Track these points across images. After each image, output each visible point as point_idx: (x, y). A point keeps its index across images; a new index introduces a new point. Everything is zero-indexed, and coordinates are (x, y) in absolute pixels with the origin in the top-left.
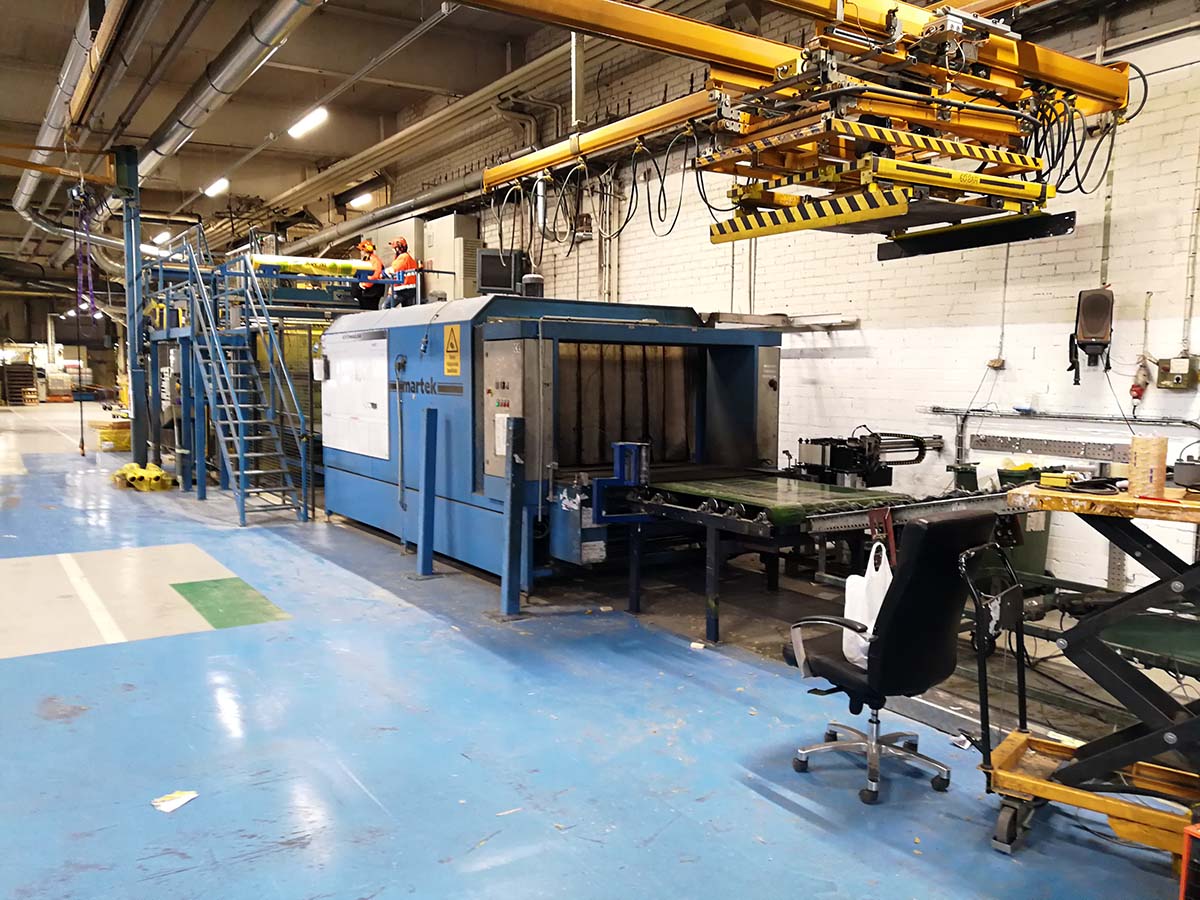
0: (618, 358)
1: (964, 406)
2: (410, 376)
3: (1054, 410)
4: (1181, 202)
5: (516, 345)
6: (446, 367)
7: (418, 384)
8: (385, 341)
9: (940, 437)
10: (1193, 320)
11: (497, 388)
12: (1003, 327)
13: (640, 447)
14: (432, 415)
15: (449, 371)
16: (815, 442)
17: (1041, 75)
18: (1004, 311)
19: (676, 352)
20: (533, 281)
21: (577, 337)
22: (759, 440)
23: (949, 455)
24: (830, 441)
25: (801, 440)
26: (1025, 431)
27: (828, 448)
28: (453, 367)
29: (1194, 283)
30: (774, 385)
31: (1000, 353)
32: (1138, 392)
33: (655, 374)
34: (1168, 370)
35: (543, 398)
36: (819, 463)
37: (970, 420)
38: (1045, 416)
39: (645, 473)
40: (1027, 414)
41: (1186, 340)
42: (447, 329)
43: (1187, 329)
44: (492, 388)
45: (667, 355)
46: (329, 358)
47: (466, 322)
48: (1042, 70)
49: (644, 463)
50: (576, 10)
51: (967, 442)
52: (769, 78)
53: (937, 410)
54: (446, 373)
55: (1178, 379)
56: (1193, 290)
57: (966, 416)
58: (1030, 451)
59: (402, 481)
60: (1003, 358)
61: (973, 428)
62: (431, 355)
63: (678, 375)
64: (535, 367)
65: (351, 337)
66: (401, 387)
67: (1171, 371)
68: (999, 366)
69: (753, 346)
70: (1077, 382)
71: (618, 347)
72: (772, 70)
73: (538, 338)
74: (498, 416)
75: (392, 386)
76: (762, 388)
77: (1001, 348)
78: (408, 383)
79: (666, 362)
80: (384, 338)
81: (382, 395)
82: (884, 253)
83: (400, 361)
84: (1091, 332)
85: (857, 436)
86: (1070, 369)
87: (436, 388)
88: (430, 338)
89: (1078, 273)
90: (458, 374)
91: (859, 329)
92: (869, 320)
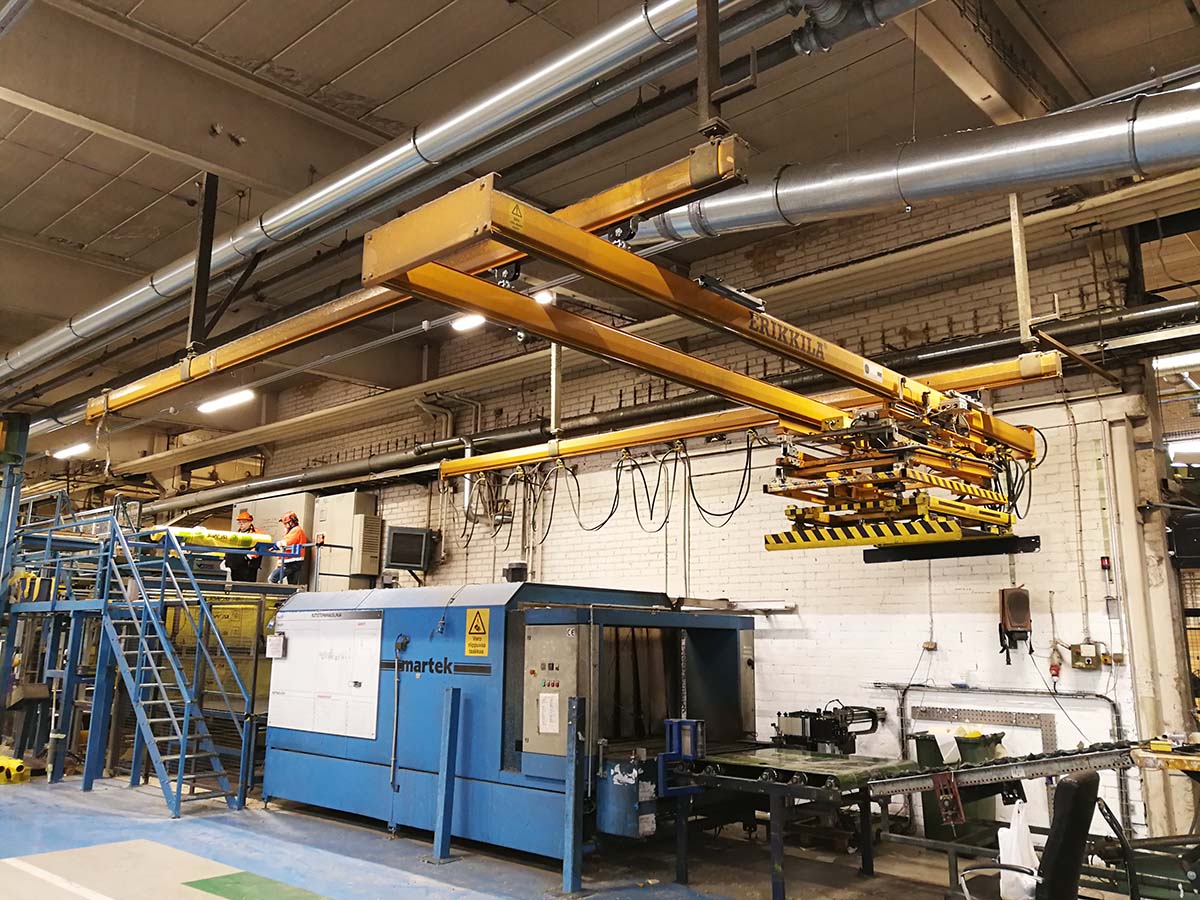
0: (613, 637)
1: (904, 682)
2: (413, 654)
3: (985, 686)
5: (570, 629)
6: (467, 649)
7: (425, 664)
8: (380, 620)
9: (883, 709)
10: (1090, 614)
11: (543, 669)
12: (931, 615)
14: (456, 692)
15: (471, 652)
16: (793, 715)
17: (994, 435)
18: (931, 602)
19: (656, 633)
20: (519, 567)
22: (743, 714)
23: (892, 725)
24: (808, 714)
25: (779, 714)
26: (961, 702)
27: (808, 720)
28: (478, 647)
29: (1085, 585)
30: (751, 663)
31: (932, 637)
32: (1055, 670)
33: (642, 653)
34: (1079, 654)
35: (593, 677)
36: (801, 734)
37: (909, 693)
38: (975, 689)
39: (701, 747)
40: (962, 688)
41: (1086, 630)
42: (471, 614)
43: (1086, 620)
44: (537, 669)
45: (650, 636)
46: (286, 636)
47: (501, 606)
48: (994, 431)
49: (700, 738)
51: (909, 713)
52: (817, 427)
53: (878, 686)
54: (467, 654)
55: (1089, 661)
56: (1086, 591)
57: (906, 690)
58: (967, 721)
59: (395, 761)
60: (934, 641)
61: (914, 700)
62: (446, 636)
63: (658, 652)
64: (587, 649)
65: (325, 615)
66: (401, 666)
67: (1082, 655)
68: (931, 648)
69: (735, 630)
70: (1009, 663)
71: (613, 629)
72: (820, 422)
73: (589, 624)
74: (542, 696)
75: (385, 665)
76: (743, 667)
77: (932, 633)
78: (411, 663)
79: (649, 641)
80: (379, 618)
81: (371, 675)
82: (868, 558)
83: (400, 640)
84: (1017, 622)
85: (830, 709)
86: (1001, 652)
87: (452, 668)
88: (449, 621)
89: (992, 574)
90: (486, 654)
91: (797, 613)
92: (804, 606)
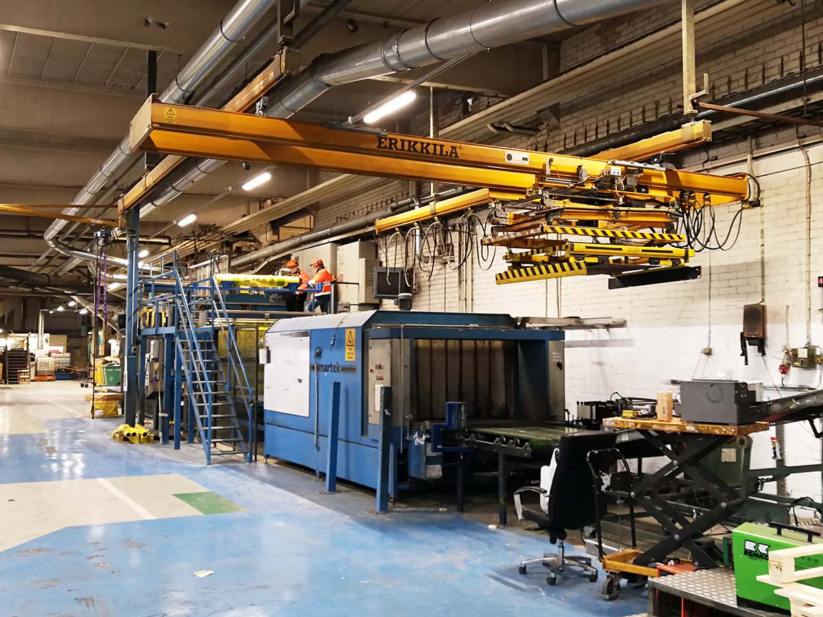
0: (458, 348)
2: (324, 361)
4: (800, 250)
5: (387, 341)
6: (347, 356)
7: (329, 366)
8: (309, 338)
10: (811, 324)
11: (376, 368)
12: (710, 326)
13: (460, 405)
14: (337, 386)
15: (348, 358)
16: (587, 404)
17: (684, 187)
18: (710, 316)
19: (498, 344)
20: (405, 298)
21: (429, 335)
22: (551, 403)
24: (597, 403)
25: (578, 403)
27: (594, 408)
28: (350, 355)
29: (810, 300)
30: (560, 366)
31: (709, 344)
32: (784, 370)
33: (483, 360)
34: (797, 355)
35: (404, 375)
36: (589, 418)
39: (463, 420)
41: (808, 336)
42: (347, 331)
43: (808, 330)
44: (374, 369)
45: (492, 346)
46: (270, 349)
47: (359, 327)
48: (684, 184)
49: (463, 415)
50: (411, 171)
52: (524, 193)
53: (673, 382)
54: (346, 359)
55: (802, 361)
56: (810, 305)
59: (317, 431)
60: (711, 347)
62: (338, 347)
63: (500, 359)
64: (399, 356)
65: (286, 335)
66: (318, 368)
67: (799, 356)
68: (709, 353)
69: (544, 341)
70: (746, 364)
71: (458, 341)
72: (525, 189)
73: (400, 338)
74: (376, 386)
75: (312, 368)
76: (552, 368)
77: (709, 340)
78: (322, 366)
79: (491, 350)
80: (307, 336)
81: (305, 373)
82: (612, 285)
83: (317, 351)
84: (751, 331)
85: (614, 399)
86: (742, 355)
87: (340, 368)
88: (337, 337)
89: (750, 293)
90: (353, 360)
91: (626, 327)
92: (632, 321)
